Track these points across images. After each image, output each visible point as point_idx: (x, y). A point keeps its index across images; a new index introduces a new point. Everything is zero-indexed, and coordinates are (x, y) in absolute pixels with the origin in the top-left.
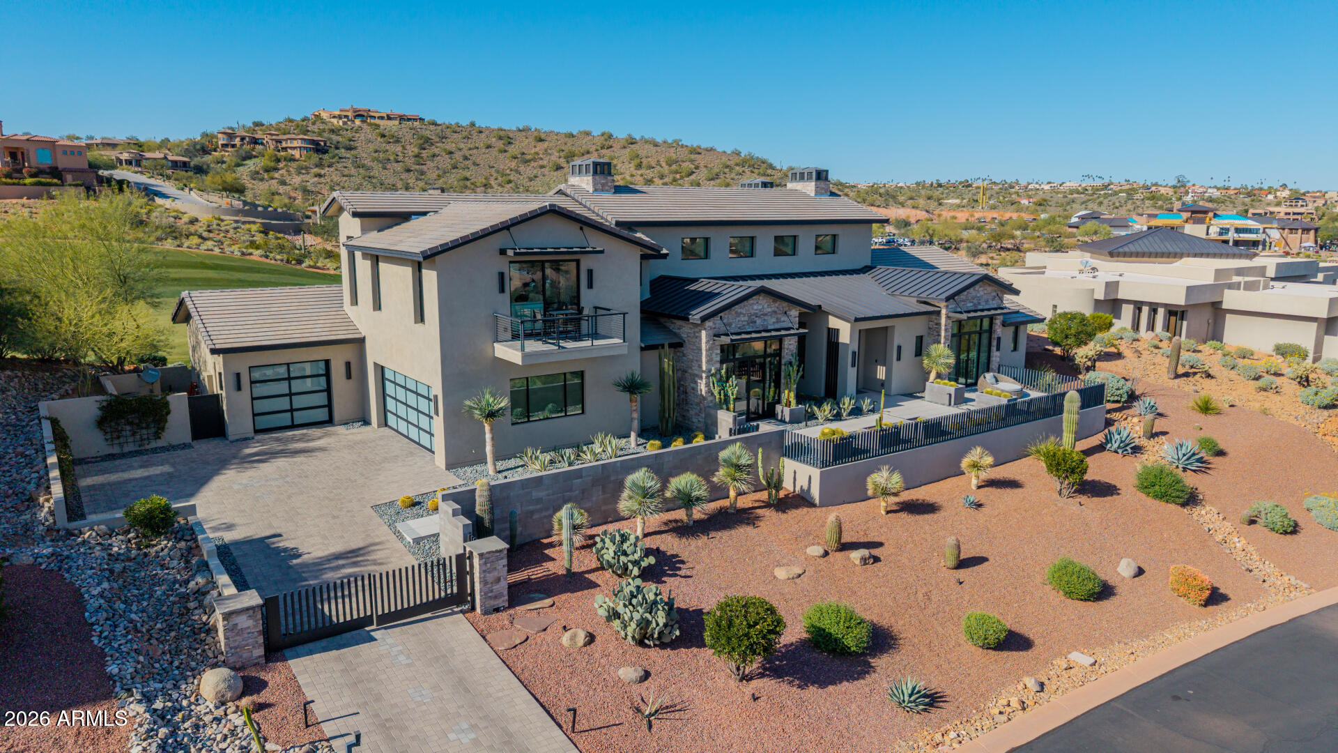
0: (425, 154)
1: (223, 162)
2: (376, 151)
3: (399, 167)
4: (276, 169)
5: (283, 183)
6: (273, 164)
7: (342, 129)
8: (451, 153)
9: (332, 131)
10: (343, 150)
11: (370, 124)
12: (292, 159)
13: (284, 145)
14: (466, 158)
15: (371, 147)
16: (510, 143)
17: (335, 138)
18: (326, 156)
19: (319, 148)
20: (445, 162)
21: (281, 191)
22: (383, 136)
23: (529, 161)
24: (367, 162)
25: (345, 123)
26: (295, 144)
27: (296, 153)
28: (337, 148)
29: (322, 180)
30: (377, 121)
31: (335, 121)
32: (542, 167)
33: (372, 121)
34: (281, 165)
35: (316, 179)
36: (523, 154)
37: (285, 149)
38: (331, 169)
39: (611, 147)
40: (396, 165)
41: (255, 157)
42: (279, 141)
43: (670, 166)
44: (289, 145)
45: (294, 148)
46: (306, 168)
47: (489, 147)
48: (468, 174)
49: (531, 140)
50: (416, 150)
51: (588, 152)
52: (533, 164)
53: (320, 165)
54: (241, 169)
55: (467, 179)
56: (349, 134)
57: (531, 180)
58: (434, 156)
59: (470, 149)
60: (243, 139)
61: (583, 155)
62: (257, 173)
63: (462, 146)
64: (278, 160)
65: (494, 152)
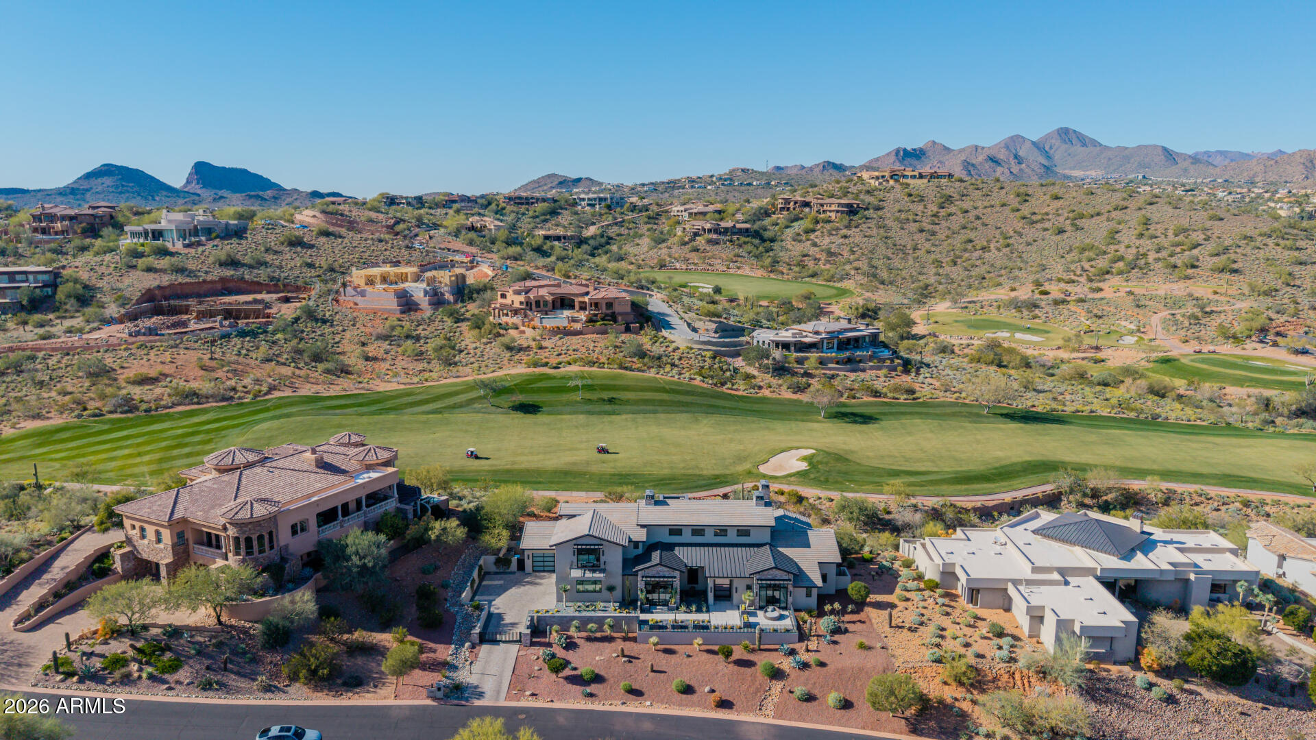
0: (943, 213)
1: (777, 224)
2: (900, 211)
3: (914, 227)
4: (813, 231)
5: (815, 245)
6: (811, 226)
7: (876, 189)
8: (967, 212)
9: (868, 192)
10: (872, 211)
11: (902, 184)
12: (828, 221)
13: (825, 208)
14: (978, 218)
15: (897, 207)
16: (1026, 201)
17: (868, 199)
18: (855, 218)
19: (852, 211)
20: (958, 220)
21: (810, 253)
22: (910, 195)
23: (1036, 222)
24: (889, 223)
25: (880, 184)
26: (833, 208)
27: (833, 215)
28: (867, 209)
29: (847, 241)
30: (909, 181)
31: (872, 181)
32: (1046, 230)
33: (905, 181)
34: (819, 226)
35: (842, 240)
36: (1034, 213)
37: (824, 211)
38: (857, 230)
39: (1126, 208)
40: (913, 224)
41: (802, 219)
42: (822, 205)
43: (1176, 235)
44: (828, 208)
45: (830, 211)
46: (838, 229)
47: (1003, 205)
48: (972, 235)
49: (1048, 197)
50: (935, 209)
51: (1098, 214)
52: (1039, 226)
53: (848, 227)
54: (788, 230)
55: (970, 241)
56: (881, 195)
57: (1029, 244)
58: (950, 215)
59: (985, 207)
60: (796, 203)
61: (1092, 216)
62: (799, 234)
63: (979, 204)
64: (817, 222)
65: (1007, 210)
